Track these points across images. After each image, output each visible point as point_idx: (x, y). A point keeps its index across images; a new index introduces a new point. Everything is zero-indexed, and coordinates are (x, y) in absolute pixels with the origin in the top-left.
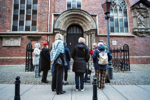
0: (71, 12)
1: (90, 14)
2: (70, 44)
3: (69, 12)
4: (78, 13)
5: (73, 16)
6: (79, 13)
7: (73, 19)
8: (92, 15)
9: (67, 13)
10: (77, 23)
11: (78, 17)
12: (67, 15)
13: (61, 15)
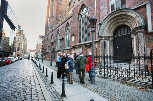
0: (112, 15)
1: (132, 9)
2: (118, 47)
3: (110, 17)
4: (118, 14)
5: (115, 19)
6: (120, 13)
7: (117, 22)
8: (133, 9)
9: (108, 18)
10: (122, 23)
11: (120, 17)
12: (109, 20)
13: (103, 23)
